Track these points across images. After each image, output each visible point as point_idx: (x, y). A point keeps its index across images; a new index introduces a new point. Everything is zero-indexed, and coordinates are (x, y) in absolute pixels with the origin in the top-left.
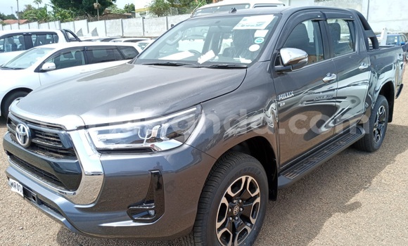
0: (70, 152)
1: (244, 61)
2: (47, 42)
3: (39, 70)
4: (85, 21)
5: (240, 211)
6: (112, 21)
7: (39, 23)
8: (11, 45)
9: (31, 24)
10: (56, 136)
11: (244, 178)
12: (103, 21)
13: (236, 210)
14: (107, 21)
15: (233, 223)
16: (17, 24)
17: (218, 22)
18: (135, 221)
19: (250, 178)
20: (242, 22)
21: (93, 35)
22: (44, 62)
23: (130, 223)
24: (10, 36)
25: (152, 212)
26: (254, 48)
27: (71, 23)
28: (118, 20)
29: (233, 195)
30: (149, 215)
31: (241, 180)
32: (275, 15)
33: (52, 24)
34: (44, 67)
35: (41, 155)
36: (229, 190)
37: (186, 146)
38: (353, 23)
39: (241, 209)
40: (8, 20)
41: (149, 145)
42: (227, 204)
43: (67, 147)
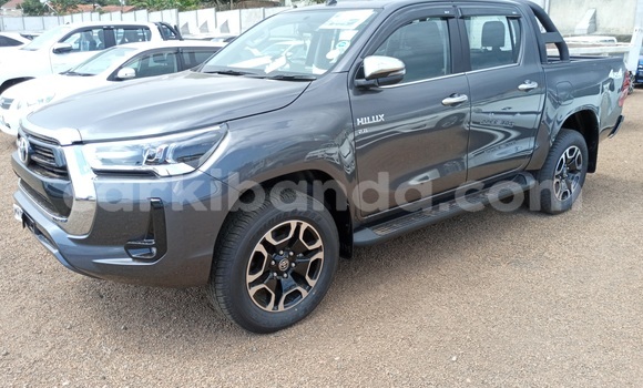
0: (63, 172)
1: (316, 71)
2: (134, 39)
3: (114, 77)
4: (213, 10)
5: (290, 266)
6: (250, 10)
7: (149, 11)
8: (88, 42)
9: (137, 12)
10: (51, 151)
11: (294, 224)
12: (238, 11)
13: (284, 264)
14: (244, 11)
15: (279, 281)
16: (119, 12)
17: (306, 18)
18: (134, 259)
19: (305, 225)
20: (333, 19)
21: (222, 31)
22: (121, 67)
23: (128, 261)
24: (88, 30)
25: (154, 250)
26: (333, 55)
27: (193, 12)
28: (258, 9)
29: (274, 243)
30: (151, 254)
31: (289, 226)
32: (375, 9)
33: (166, 12)
34: (120, 75)
35: (37, 175)
36: (268, 236)
37: (198, 173)
38: (519, 21)
39: (293, 265)
40: (109, 7)
41: (150, 168)
42: (265, 254)
43: (61, 165)
